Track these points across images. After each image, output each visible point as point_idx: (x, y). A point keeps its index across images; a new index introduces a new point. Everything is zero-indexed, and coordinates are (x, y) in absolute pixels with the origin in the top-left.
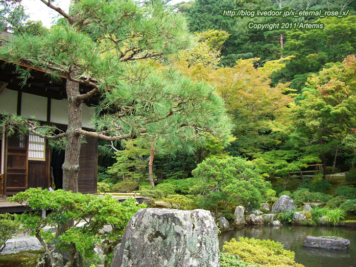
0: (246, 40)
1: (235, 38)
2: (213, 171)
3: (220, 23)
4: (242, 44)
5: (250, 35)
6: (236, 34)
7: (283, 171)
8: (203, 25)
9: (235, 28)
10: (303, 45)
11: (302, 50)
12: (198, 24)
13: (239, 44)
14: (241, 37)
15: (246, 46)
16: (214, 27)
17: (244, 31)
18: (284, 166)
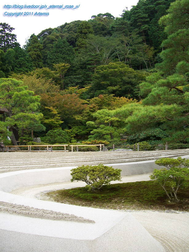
0: (78, 69)
1: (74, 67)
2: (52, 134)
3: (66, 59)
4: (76, 70)
5: (80, 66)
6: (74, 65)
7: (80, 134)
8: (57, 60)
9: (73, 62)
11: (100, 79)
12: (55, 59)
13: (75, 70)
14: (76, 67)
15: (78, 71)
16: (63, 61)
17: (78, 64)
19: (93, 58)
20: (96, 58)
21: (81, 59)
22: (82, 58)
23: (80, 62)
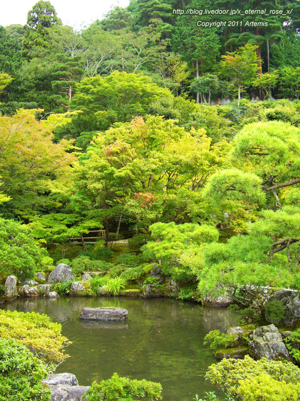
0: (30, 88)
1: (19, 84)
3: (3, 64)
4: (26, 91)
5: (35, 82)
6: (20, 80)
7: (62, 237)
9: (19, 72)
10: (92, 100)
11: (91, 106)
13: (23, 91)
14: (26, 83)
17: (30, 77)
18: (64, 231)
19: (68, 64)
20: (74, 66)
21: (37, 68)
22: (39, 66)
23: (35, 73)
